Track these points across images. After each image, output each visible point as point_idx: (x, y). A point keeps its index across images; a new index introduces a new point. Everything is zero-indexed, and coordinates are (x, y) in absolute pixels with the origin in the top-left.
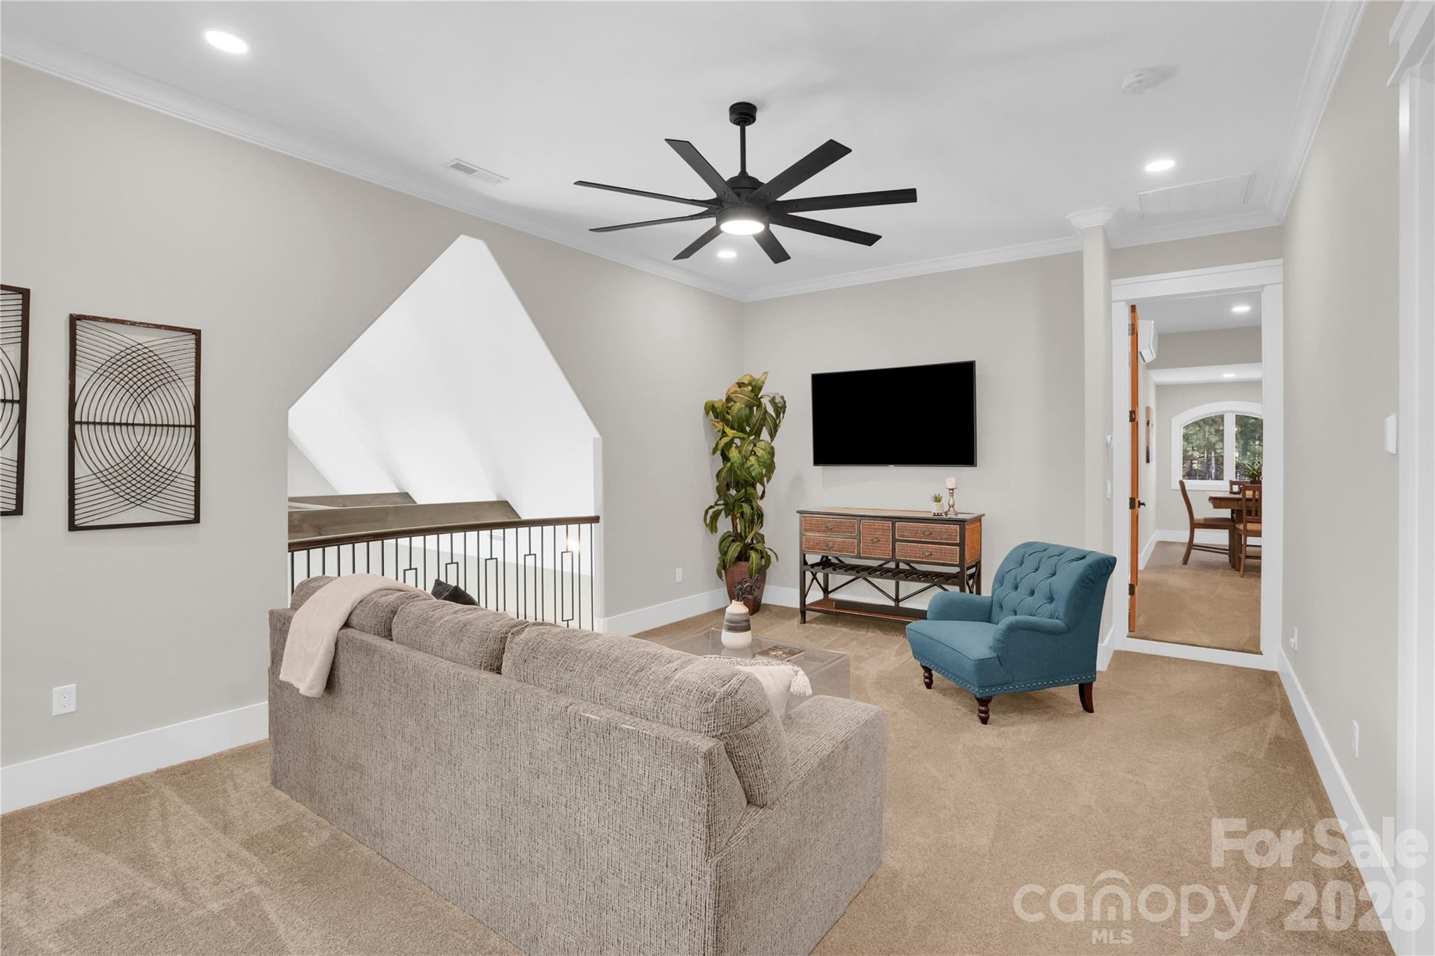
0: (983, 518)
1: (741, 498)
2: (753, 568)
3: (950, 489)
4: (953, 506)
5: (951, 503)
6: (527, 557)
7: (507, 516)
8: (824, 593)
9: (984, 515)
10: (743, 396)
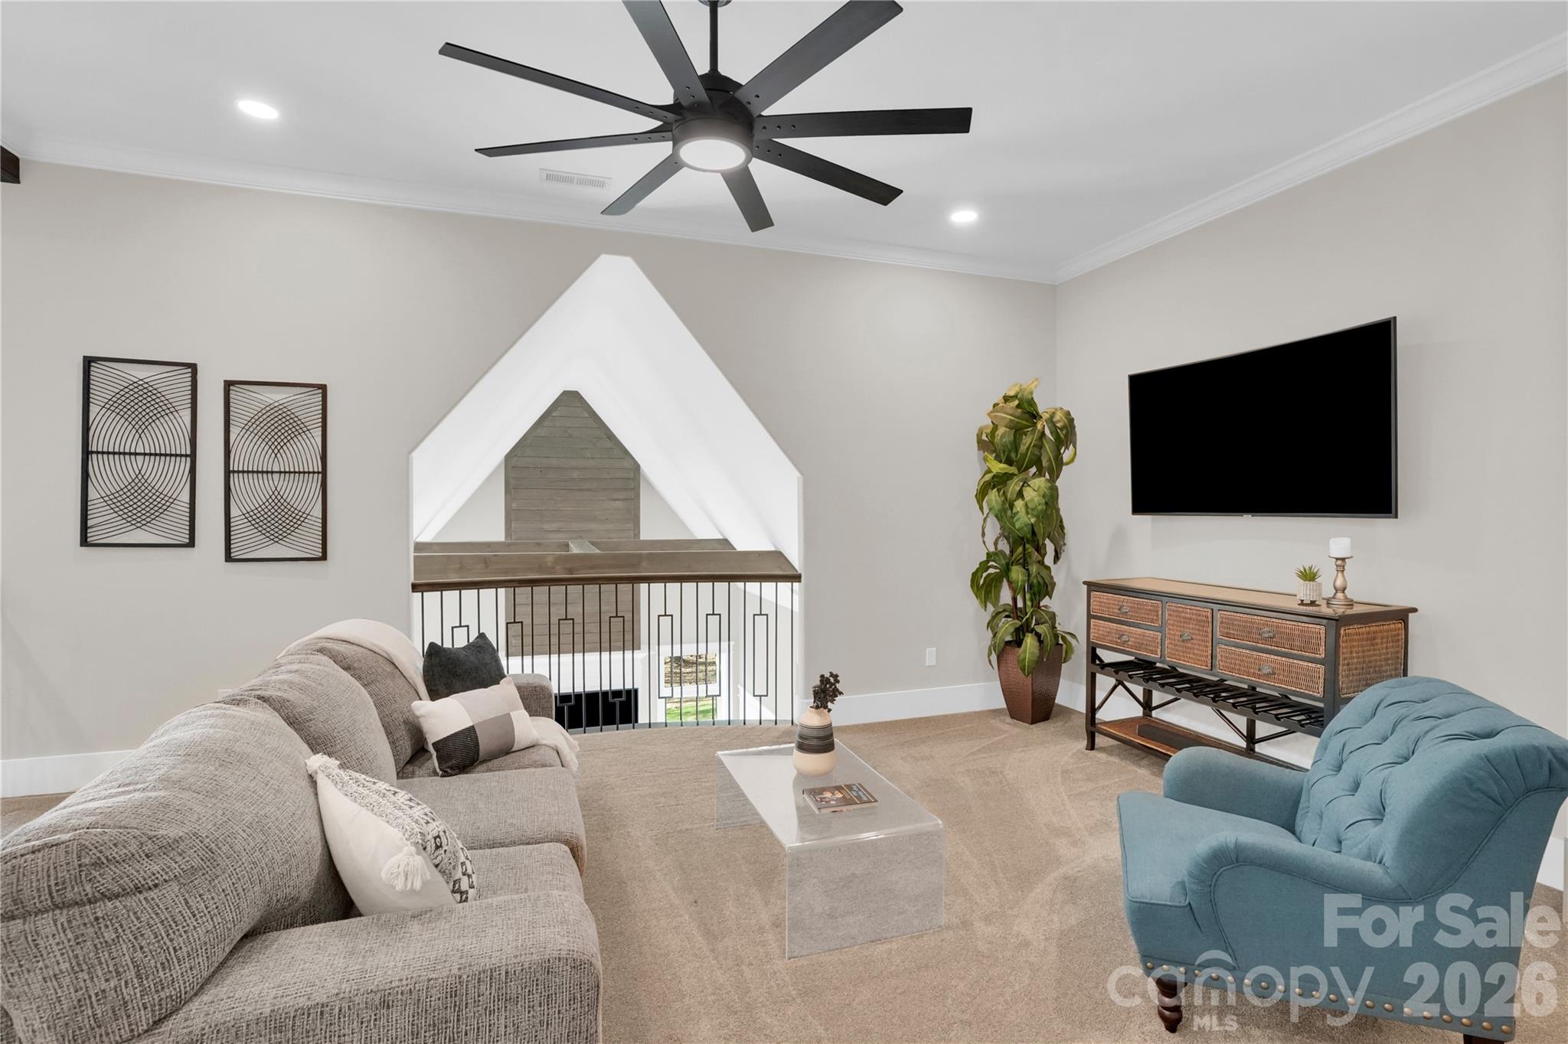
0: (1411, 615)
1: (1019, 560)
2: (1025, 659)
3: (1337, 559)
4: (1344, 590)
5: (1339, 583)
6: (709, 617)
7: (780, 568)
8: (1144, 708)
9: (1414, 610)
10: (1005, 416)
